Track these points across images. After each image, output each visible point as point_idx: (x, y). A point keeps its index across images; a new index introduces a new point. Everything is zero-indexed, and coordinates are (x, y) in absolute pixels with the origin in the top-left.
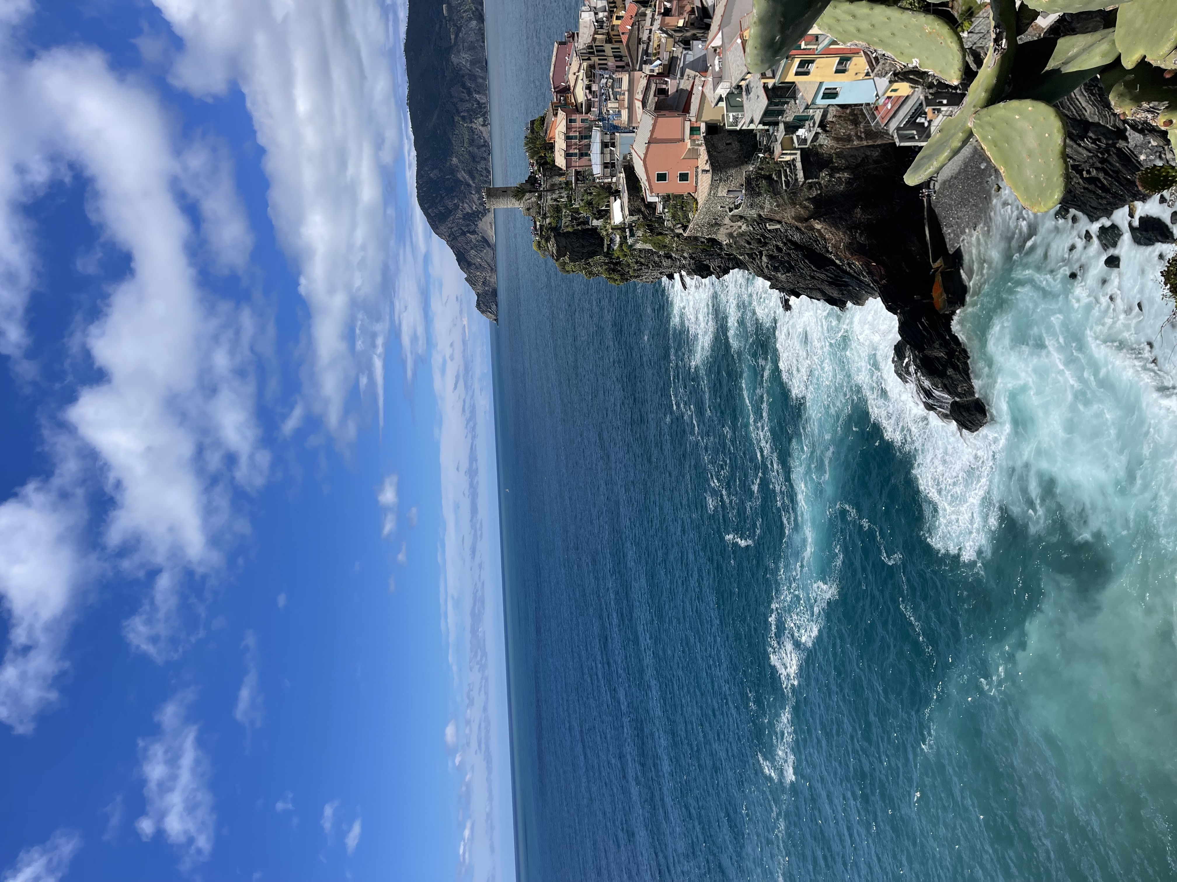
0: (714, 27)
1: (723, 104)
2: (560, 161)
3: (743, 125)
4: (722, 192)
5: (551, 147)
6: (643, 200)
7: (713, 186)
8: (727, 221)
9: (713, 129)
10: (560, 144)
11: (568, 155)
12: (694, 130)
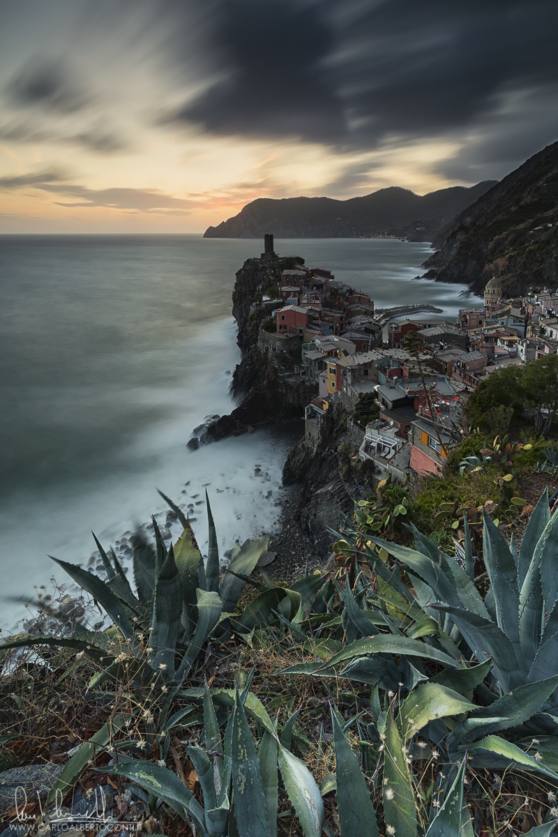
0: (340, 338)
1: (311, 342)
2: (286, 272)
3: (303, 351)
4: (278, 343)
5: (291, 267)
6: (272, 310)
7: (280, 340)
8: (266, 346)
9: (301, 338)
10: (293, 272)
11: (287, 276)
12: (301, 331)
